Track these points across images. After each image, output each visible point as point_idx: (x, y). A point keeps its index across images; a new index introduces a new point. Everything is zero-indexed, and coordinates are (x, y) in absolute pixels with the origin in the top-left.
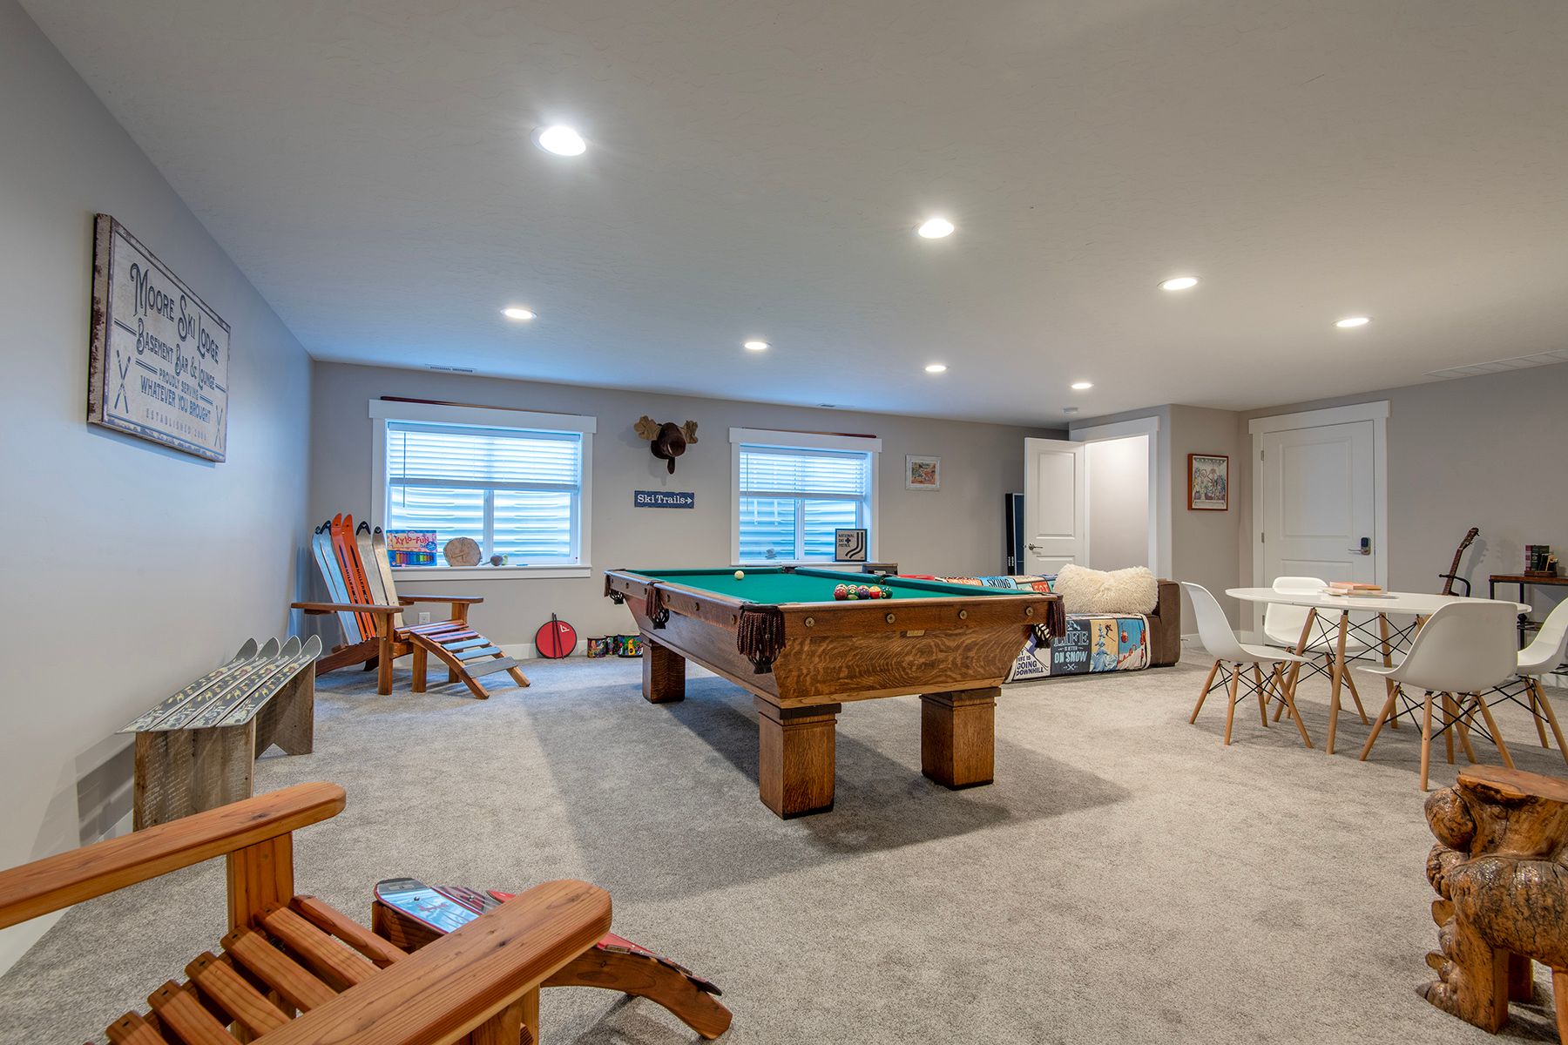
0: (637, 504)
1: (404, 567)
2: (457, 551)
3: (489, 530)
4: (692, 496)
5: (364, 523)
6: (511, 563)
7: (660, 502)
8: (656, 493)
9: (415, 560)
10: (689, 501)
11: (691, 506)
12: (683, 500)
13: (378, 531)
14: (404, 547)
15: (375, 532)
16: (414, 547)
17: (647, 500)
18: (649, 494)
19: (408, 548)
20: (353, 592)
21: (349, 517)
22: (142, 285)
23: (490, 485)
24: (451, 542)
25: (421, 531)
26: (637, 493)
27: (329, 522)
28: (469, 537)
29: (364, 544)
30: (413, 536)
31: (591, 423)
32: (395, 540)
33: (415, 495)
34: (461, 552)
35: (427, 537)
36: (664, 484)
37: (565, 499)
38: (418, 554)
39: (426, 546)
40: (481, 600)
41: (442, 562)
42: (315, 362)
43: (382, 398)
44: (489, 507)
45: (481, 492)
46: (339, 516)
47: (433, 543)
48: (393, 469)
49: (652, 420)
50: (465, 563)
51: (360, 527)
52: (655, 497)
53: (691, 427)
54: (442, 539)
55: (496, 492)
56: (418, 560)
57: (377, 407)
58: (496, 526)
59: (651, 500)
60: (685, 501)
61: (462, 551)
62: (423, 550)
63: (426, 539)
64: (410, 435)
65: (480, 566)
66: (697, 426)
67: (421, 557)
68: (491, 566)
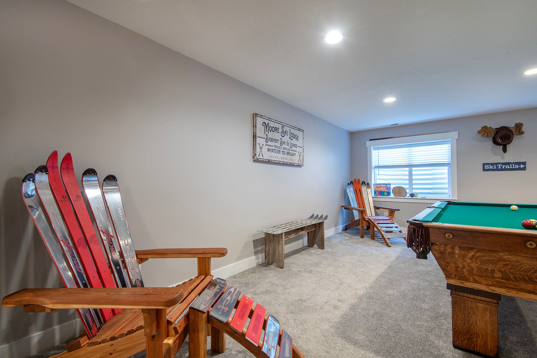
0: (484, 170)
1: (379, 196)
2: (397, 191)
3: (411, 184)
4: (524, 163)
5: (364, 181)
6: (420, 196)
7: (500, 168)
8: (496, 164)
9: (383, 194)
10: (522, 166)
11: (524, 169)
12: (517, 166)
13: (368, 184)
14: (379, 189)
15: (367, 184)
16: (383, 189)
17: (491, 167)
18: (492, 164)
19: (380, 190)
20: (359, 203)
21: (359, 179)
22: (267, 127)
23: (410, 166)
24: (394, 188)
25: (385, 184)
26: (484, 165)
27: (352, 181)
28: (401, 186)
29: (364, 188)
30: (382, 186)
31: (455, 135)
32: (376, 187)
33: (382, 171)
34: (398, 192)
35: (387, 186)
36: (503, 158)
37: (445, 170)
38: (384, 192)
39: (387, 189)
40: (399, 210)
41: (392, 195)
42: (351, 133)
43: (370, 140)
44: (410, 175)
45: (407, 169)
46: (355, 179)
47: (389, 188)
48: (374, 163)
49: (490, 127)
50: (400, 196)
51: (362, 183)
52: (496, 166)
53: (519, 127)
54: (392, 186)
55: (413, 169)
56: (384, 194)
57: (368, 143)
58: (414, 182)
59: (494, 167)
61: (400, 191)
62: (386, 190)
63: (387, 187)
64: (380, 151)
65: (406, 197)
66: (523, 125)
67: (385, 193)
68: (410, 197)
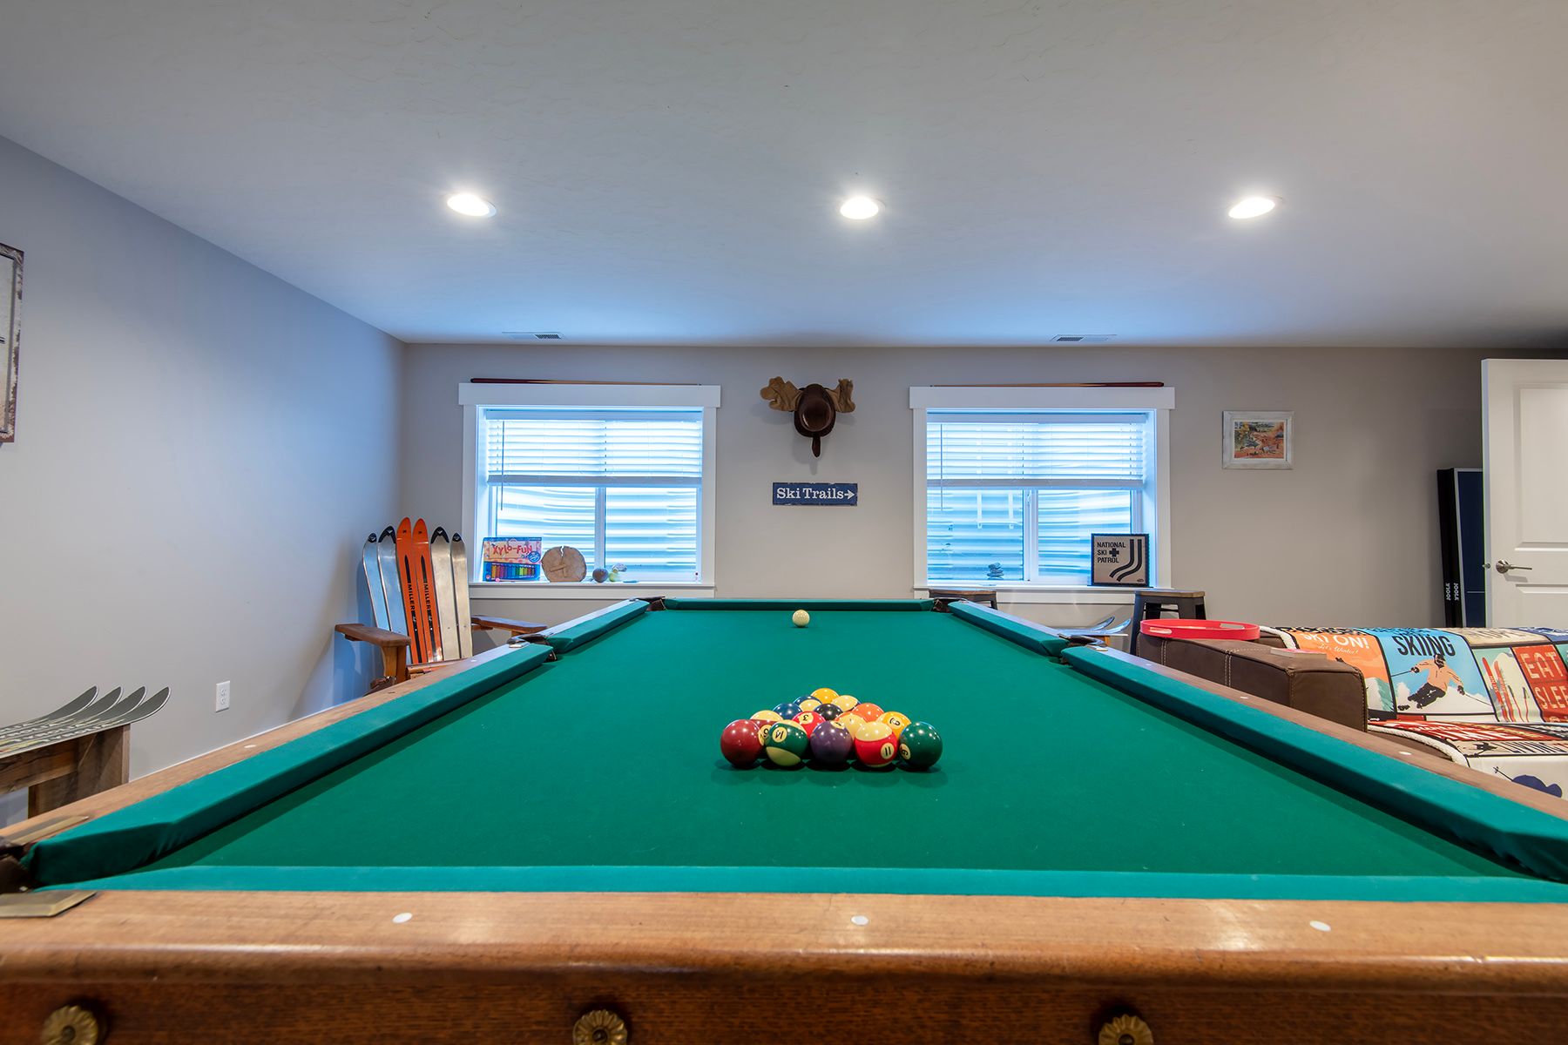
0: (776, 501)
1: (498, 582)
2: (557, 562)
3: (600, 538)
4: (854, 488)
5: (440, 529)
6: (622, 578)
7: (807, 497)
8: (802, 485)
9: (514, 574)
10: (850, 495)
11: (853, 502)
12: (841, 495)
13: (457, 538)
14: (502, 558)
15: (454, 540)
16: (513, 557)
17: (790, 495)
18: (793, 486)
19: (506, 559)
21: (421, 521)
23: (601, 481)
24: (550, 551)
25: (524, 539)
26: (776, 486)
27: (390, 528)
28: (571, 546)
29: (440, 558)
30: (514, 544)
31: (712, 394)
32: (492, 550)
33: (512, 495)
34: (561, 564)
35: (528, 544)
36: (814, 471)
37: (690, 498)
38: (517, 567)
39: (527, 558)
41: (543, 578)
42: (406, 344)
43: (473, 381)
44: (601, 510)
45: (592, 490)
46: (407, 521)
47: (536, 553)
48: (488, 463)
49: (788, 382)
50: (567, 578)
51: (435, 535)
52: (801, 491)
53: (845, 387)
54: (545, 547)
55: (610, 491)
56: (517, 574)
57: (466, 390)
58: (609, 532)
59: (795, 494)
60: (844, 495)
61: (565, 563)
62: (524, 561)
63: (529, 549)
64: (509, 424)
65: (585, 582)
66: (852, 386)
67: (521, 570)
68: (594, 583)
